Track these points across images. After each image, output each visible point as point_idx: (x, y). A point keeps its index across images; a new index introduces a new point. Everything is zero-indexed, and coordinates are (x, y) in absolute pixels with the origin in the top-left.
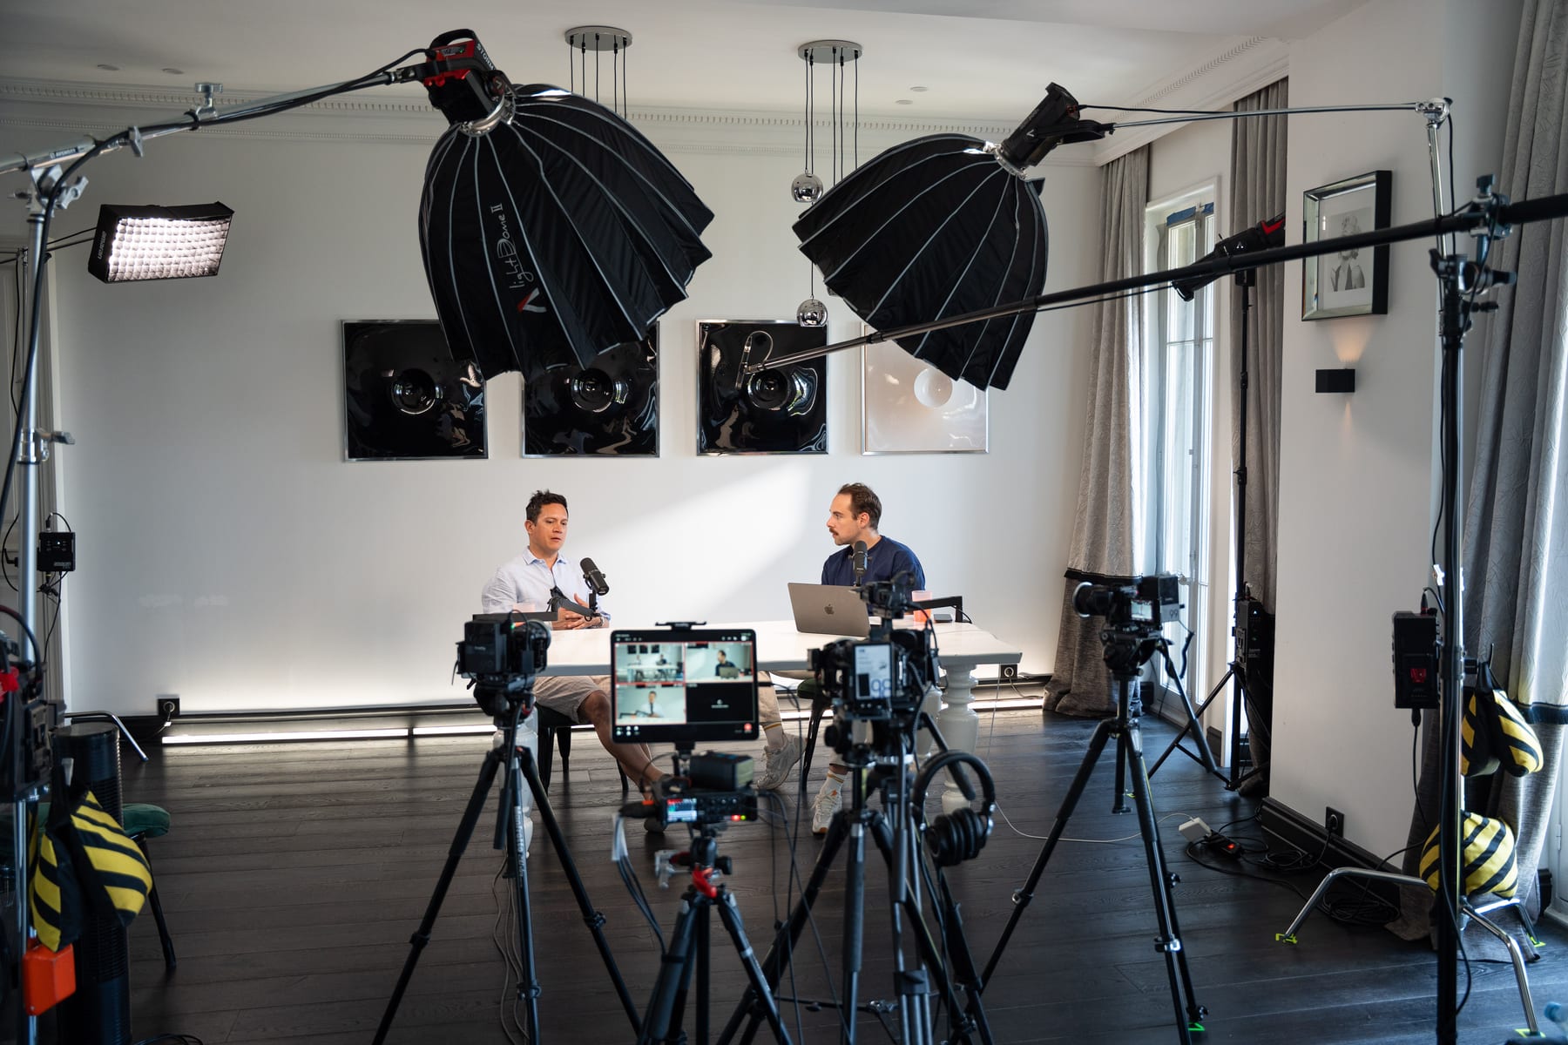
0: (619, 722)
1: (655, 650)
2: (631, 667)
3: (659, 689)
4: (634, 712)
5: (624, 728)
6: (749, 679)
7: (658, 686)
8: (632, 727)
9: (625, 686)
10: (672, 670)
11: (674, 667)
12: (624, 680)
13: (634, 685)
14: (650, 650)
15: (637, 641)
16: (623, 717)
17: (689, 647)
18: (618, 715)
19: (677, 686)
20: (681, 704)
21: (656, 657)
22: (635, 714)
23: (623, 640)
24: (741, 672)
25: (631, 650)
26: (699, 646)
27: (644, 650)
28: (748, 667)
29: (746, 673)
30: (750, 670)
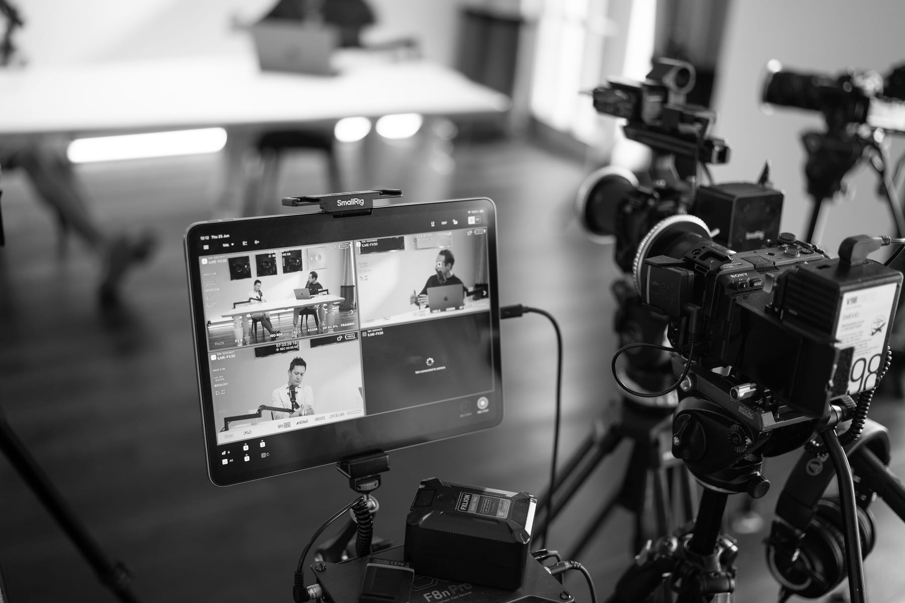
0: (222, 438)
1: (293, 264)
2: (241, 309)
3: (305, 350)
4: (255, 411)
5: (235, 448)
6: (484, 305)
7: (304, 344)
8: (253, 443)
9: (230, 354)
10: (329, 304)
11: (335, 296)
12: (228, 341)
13: (251, 350)
14: (280, 264)
15: (252, 247)
16: (230, 424)
17: (365, 250)
18: (219, 423)
19: (343, 340)
20: (354, 377)
21: (299, 280)
22: (258, 415)
23: (217, 248)
24: (469, 294)
25: (238, 271)
26: (383, 247)
27: (266, 267)
28: (480, 281)
29: (478, 294)
30: (484, 286)
